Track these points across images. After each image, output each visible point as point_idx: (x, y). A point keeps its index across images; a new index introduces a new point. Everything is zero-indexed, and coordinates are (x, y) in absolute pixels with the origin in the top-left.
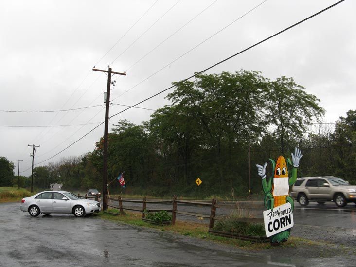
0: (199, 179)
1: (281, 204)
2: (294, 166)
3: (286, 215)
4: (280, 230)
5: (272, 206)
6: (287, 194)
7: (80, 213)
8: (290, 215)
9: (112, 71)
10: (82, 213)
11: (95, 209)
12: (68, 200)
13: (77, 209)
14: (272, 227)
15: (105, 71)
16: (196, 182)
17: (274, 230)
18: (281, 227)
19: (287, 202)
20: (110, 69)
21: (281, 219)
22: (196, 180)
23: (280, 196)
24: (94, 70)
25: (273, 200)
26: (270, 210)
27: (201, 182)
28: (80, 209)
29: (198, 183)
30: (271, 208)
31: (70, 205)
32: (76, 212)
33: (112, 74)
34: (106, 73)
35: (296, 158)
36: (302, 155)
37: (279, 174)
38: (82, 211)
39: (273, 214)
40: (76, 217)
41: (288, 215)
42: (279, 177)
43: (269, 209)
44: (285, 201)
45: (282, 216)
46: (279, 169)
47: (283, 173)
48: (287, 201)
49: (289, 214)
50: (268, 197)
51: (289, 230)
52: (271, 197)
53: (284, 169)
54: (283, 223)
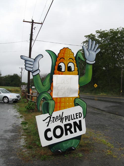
0: (96, 84)
1: (65, 107)
2: (88, 62)
3: (74, 121)
4: (64, 138)
5: (51, 110)
6: (76, 95)
7: (6, 101)
8: (80, 121)
9: (34, 22)
10: (7, 101)
11: (15, 99)
12: (1, 93)
13: (5, 98)
14: (50, 134)
15: (30, 22)
16: (94, 86)
17: (53, 138)
18: (66, 134)
19: (75, 106)
20: (33, 21)
21: (66, 126)
22: (94, 85)
23: (65, 98)
24: (24, 21)
25: (51, 103)
26: (47, 115)
27: (97, 86)
28: (7, 98)
29: (95, 86)
30: (48, 112)
31: (2, 96)
32: (4, 100)
33: (34, 24)
34: (31, 23)
35: (90, 52)
36: (99, 50)
37: (63, 70)
38: (8, 100)
39: (52, 119)
40: (5, 103)
41: (77, 121)
42: (62, 74)
43: (45, 113)
44: (72, 103)
45: (68, 122)
46: (62, 64)
47: (69, 69)
48: (76, 104)
49: (79, 119)
50: (44, 98)
51: (79, 138)
52: (49, 98)
53: (71, 65)
54: (70, 130)
